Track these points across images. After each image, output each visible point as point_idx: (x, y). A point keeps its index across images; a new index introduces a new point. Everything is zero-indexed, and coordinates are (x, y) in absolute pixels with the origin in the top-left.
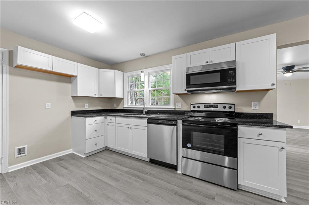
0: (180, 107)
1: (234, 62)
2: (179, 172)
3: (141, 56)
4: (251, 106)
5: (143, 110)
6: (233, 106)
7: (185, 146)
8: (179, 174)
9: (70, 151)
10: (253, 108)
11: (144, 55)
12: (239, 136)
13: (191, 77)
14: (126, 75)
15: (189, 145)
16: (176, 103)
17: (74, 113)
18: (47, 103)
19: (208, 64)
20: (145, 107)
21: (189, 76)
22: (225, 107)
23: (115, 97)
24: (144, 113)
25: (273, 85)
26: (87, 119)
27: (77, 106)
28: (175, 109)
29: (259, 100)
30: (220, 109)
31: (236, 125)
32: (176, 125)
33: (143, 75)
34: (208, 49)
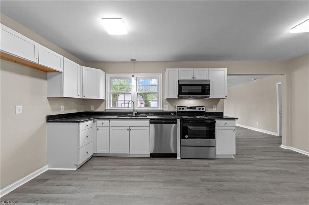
0: (168, 109)
1: (209, 81)
2: (179, 158)
3: (131, 61)
5: (132, 113)
6: (204, 108)
7: (183, 137)
8: (179, 159)
9: (46, 168)
10: (213, 109)
11: (135, 60)
12: (216, 126)
13: (183, 87)
15: (187, 137)
16: (164, 106)
18: (18, 106)
19: (193, 79)
20: (135, 109)
22: (200, 109)
24: (134, 115)
25: (226, 96)
27: (53, 110)
28: (163, 110)
29: (216, 104)
30: (197, 110)
31: (214, 120)
32: (176, 123)
33: (133, 78)
34: (193, 69)
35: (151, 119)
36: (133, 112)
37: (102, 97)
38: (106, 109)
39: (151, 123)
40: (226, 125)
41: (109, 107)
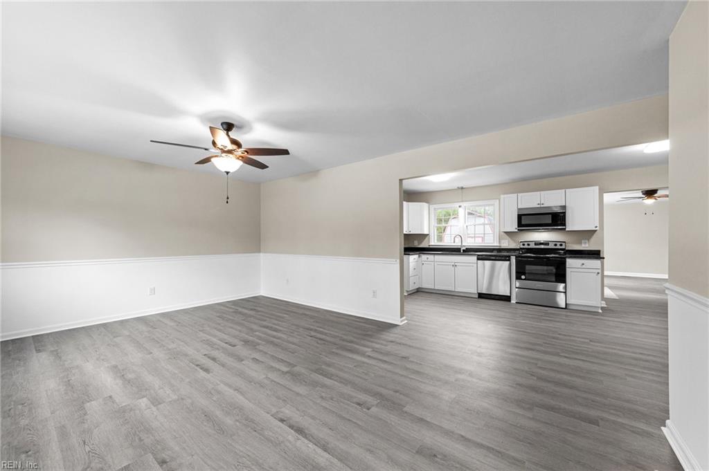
0: (507, 245)
1: (564, 207)
2: (513, 301)
3: (459, 189)
4: (581, 243)
6: (564, 244)
7: (518, 278)
8: (513, 303)
10: (583, 245)
12: (567, 266)
13: (523, 217)
14: (432, 207)
15: (523, 277)
16: (503, 241)
19: (539, 206)
20: (463, 245)
21: (520, 217)
22: (556, 245)
23: (423, 233)
24: (462, 252)
25: (596, 227)
28: (500, 246)
29: (588, 239)
30: (551, 246)
31: (565, 258)
32: (509, 260)
33: (460, 209)
34: (539, 192)
35: (478, 255)
36: (460, 249)
37: (426, 232)
38: (431, 244)
39: (478, 259)
40: (584, 266)
41: (433, 242)
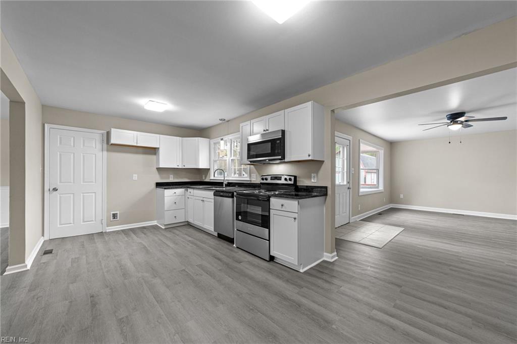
0: (255, 180)
1: (283, 132)
2: (235, 244)
3: (221, 122)
4: (310, 178)
5: (222, 183)
6: (293, 178)
7: (237, 218)
8: (234, 247)
9: (155, 223)
10: (312, 181)
11: (225, 120)
12: (271, 207)
13: (252, 146)
14: (213, 141)
15: (240, 217)
16: (252, 174)
17: (159, 185)
18: (134, 175)
19: (265, 132)
20: (225, 179)
21: (249, 147)
22: (286, 179)
23: (198, 167)
24: (224, 186)
25: (309, 156)
26: (166, 191)
27: (162, 178)
28: (251, 181)
29: (317, 171)
30: (283, 181)
32: (232, 197)
33: (222, 142)
34: (265, 117)
37: (203, 165)
38: (211, 178)
39: (214, 195)
40: (283, 208)
41: (213, 176)
